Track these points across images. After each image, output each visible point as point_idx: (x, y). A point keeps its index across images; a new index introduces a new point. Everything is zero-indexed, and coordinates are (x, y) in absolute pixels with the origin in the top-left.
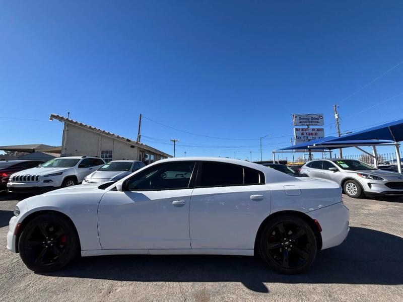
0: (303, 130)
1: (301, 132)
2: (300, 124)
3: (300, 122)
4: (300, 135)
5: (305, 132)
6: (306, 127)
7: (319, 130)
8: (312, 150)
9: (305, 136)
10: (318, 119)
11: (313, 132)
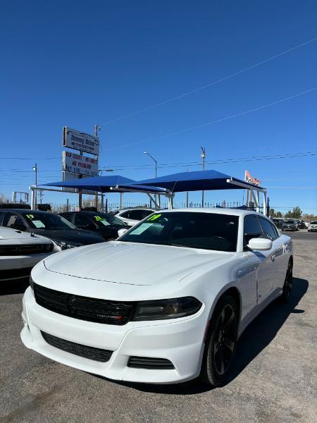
0: (75, 156)
1: (72, 159)
2: (72, 146)
3: (73, 143)
4: (70, 165)
5: (78, 161)
6: (78, 153)
7: (93, 161)
8: (83, 190)
9: (77, 166)
10: (93, 144)
11: (86, 163)
